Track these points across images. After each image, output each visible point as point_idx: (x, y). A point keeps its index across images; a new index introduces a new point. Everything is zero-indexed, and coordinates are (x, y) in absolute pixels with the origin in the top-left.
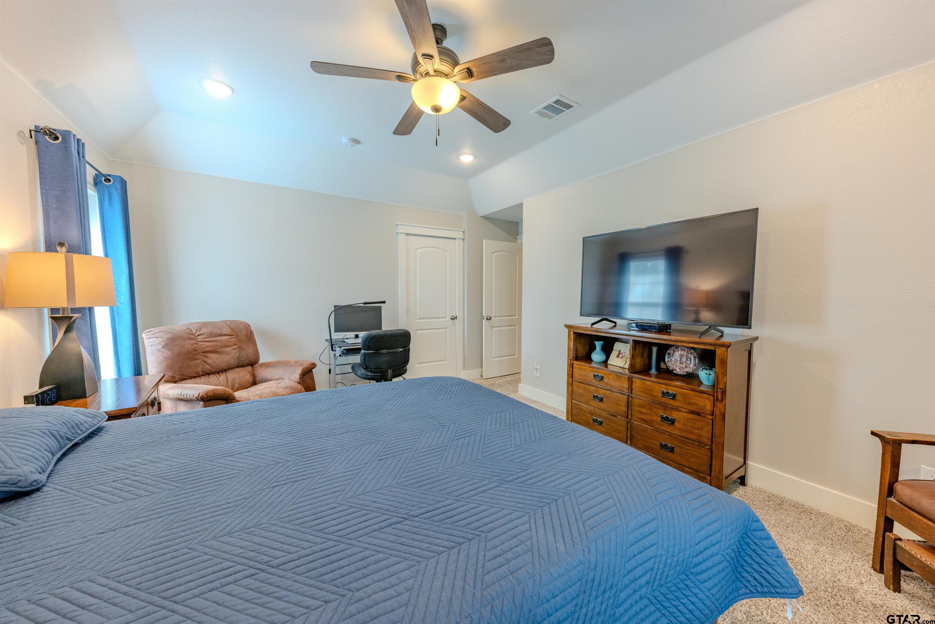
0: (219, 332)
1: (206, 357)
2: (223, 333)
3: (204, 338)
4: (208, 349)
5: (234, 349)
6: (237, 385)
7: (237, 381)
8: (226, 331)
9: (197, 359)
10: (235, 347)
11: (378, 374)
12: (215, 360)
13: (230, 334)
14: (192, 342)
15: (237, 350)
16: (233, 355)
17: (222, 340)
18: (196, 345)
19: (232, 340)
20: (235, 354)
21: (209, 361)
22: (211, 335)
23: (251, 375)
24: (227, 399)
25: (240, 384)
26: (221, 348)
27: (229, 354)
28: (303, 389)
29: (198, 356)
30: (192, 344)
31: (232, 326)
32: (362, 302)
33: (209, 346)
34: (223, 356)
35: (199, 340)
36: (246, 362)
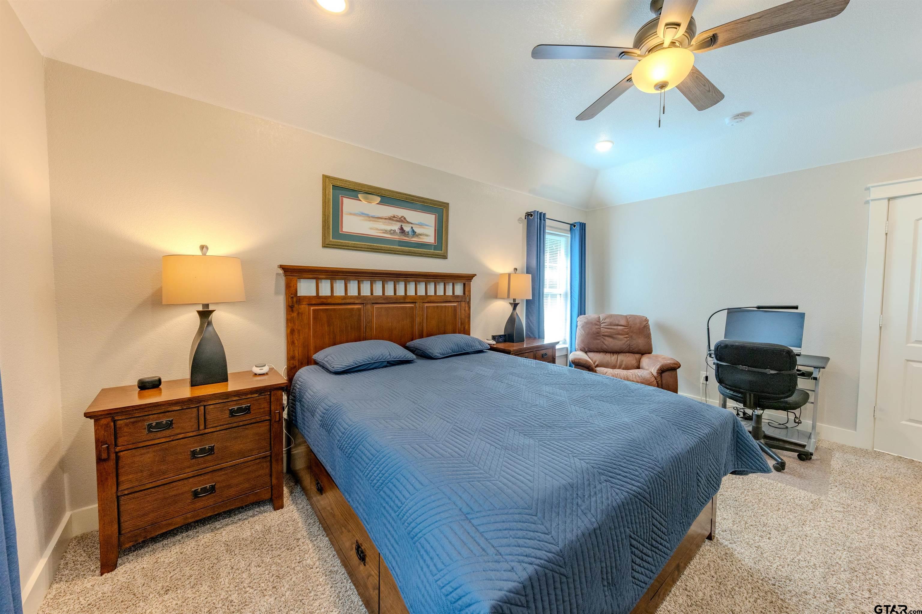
0: (617, 322)
1: (604, 339)
2: (620, 324)
3: (606, 326)
4: (606, 334)
5: (626, 338)
6: (623, 366)
7: (624, 363)
8: (623, 322)
9: (599, 340)
10: (627, 336)
11: (739, 395)
12: (610, 343)
13: (625, 325)
14: (597, 327)
15: (628, 339)
16: (624, 342)
17: (617, 329)
18: (599, 330)
19: (625, 330)
20: (627, 342)
21: (606, 343)
22: (611, 324)
23: (637, 362)
24: (588, 368)
25: (625, 365)
26: (615, 335)
27: (621, 341)
28: (655, 382)
29: (599, 338)
30: (596, 329)
31: (629, 320)
32: (755, 306)
33: (607, 332)
34: (616, 341)
35: (602, 326)
36: (636, 349)
